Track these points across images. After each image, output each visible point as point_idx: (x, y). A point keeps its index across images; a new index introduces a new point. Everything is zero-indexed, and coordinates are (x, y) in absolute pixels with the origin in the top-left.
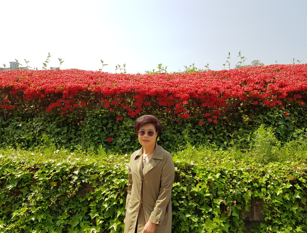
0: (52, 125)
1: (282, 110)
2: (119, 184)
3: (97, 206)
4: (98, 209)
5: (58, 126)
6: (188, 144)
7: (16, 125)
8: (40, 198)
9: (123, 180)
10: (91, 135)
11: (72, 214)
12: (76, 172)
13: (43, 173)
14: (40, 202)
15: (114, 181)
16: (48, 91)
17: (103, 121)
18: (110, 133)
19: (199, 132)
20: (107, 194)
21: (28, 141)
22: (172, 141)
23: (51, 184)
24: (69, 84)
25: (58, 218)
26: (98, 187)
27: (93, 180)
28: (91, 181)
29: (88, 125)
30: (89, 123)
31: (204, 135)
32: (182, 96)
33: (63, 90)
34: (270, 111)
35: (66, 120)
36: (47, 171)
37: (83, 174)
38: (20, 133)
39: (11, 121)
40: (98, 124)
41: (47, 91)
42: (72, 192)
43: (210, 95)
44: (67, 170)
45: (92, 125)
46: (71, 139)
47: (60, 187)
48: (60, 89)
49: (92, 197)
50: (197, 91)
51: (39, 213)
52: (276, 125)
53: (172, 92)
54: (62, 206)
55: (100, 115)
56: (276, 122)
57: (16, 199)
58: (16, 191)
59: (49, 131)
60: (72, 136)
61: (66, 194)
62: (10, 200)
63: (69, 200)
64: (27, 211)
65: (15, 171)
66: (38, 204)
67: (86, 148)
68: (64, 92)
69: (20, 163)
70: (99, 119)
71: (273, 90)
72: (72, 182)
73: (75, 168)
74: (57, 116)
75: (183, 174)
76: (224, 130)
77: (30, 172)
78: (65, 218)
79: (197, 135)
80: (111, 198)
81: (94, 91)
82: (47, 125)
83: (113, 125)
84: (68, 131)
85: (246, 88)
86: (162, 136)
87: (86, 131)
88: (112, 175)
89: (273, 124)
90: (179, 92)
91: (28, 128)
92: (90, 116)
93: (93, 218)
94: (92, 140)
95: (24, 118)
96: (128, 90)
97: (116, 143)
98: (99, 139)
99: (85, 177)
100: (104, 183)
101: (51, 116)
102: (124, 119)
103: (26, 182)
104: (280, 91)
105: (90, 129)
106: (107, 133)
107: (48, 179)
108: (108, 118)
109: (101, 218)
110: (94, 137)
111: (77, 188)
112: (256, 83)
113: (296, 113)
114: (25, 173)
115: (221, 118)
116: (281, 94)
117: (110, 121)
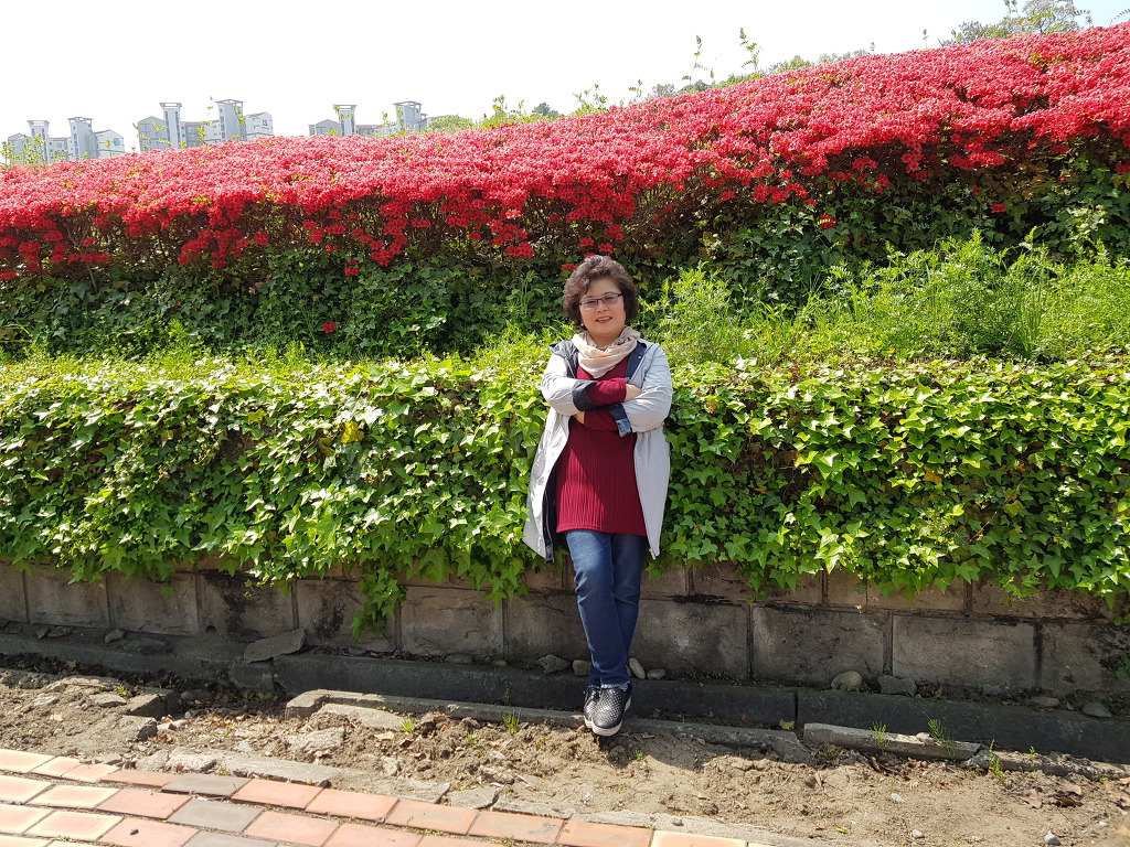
3: (261, 481)
4: (264, 490)
5: (210, 299)
7: (118, 301)
8: (138, 465)
9: (313, 422)
10: (284, 317)
11: (210, 502)
12: (215, 408)
13: (146, 411)
14: (138, 475)
15: (295, 424)
16: (176, 211)
17: (312, 280)
18: (330, 309)
20: (280, 455)
21: (143, 341)
23: (162, 434)
24: (219, 190)
25: (181, 508)
26: (263, 439)
27: (255, 424)
28: (248, 426)
29: (274, 293)
30: (275, 287)
32: (507, 196)
33: (209, 205)
34: (771, 216)
35: (225, 282)
36: (152, 408)
37: (232, 410)
38: (127, 321)
39: (106, 294)
40: (299, 289)
41: (171, 213)
42: (204, 452)
44: (198, 402)
45: (284, 293)
46: (240, 329)
47: (180, 441)
48: (202, 204)
49: (251, 464)
51: (136, 497)
52: (784, 257)
53: (480, 185)
54: (188, 484)
55: (301, 265)
56: (782, 248)
57: (94, 471)
58: (89, 454)
59: (188, 313)
60: (243, 321)
61: (192, 457)
62: (81, 473)
63: (205, 471)
64: (112, 494)
65: (87, 409)
66: (136, 480)
68: (211, 210)
70: (301, 274)
71: (783, 151)
72: (205, 430)
73: (212, 400)
74: (205, 273)
75: (446, 402)
76: (642, 281)
77: (119, 409)
78: (195, 509)
80: (290, 463)
81: (280, 201)
82: (184, 297)
83: (338, 290)
84: (232, 309)
87: (270, 307)
89: (774, 254)
90: (499, 186)
91: (143, 309)
92: (279, 268)
93: (249, 508)
94: (286, 329)
95: (138, 282)
96: (363, 191)
97: (344, 334)
98: (303, 326)
99: (236, 418)
100: (278, 430)
101: (192, 275)
102: (362, 270)
103: (113, 432)
104: (806, 154)
105: (278, 303)
106: (324, 308)
107: (154, 424)
108: (323, 272)
109: (268, 507)
110: (290, 321)
111: (217, 444)
112: (744, 133)
113: (854, 216)
114: (107, 413)
115: (632, 249)
116: (808, 162)
117: (330, 278)
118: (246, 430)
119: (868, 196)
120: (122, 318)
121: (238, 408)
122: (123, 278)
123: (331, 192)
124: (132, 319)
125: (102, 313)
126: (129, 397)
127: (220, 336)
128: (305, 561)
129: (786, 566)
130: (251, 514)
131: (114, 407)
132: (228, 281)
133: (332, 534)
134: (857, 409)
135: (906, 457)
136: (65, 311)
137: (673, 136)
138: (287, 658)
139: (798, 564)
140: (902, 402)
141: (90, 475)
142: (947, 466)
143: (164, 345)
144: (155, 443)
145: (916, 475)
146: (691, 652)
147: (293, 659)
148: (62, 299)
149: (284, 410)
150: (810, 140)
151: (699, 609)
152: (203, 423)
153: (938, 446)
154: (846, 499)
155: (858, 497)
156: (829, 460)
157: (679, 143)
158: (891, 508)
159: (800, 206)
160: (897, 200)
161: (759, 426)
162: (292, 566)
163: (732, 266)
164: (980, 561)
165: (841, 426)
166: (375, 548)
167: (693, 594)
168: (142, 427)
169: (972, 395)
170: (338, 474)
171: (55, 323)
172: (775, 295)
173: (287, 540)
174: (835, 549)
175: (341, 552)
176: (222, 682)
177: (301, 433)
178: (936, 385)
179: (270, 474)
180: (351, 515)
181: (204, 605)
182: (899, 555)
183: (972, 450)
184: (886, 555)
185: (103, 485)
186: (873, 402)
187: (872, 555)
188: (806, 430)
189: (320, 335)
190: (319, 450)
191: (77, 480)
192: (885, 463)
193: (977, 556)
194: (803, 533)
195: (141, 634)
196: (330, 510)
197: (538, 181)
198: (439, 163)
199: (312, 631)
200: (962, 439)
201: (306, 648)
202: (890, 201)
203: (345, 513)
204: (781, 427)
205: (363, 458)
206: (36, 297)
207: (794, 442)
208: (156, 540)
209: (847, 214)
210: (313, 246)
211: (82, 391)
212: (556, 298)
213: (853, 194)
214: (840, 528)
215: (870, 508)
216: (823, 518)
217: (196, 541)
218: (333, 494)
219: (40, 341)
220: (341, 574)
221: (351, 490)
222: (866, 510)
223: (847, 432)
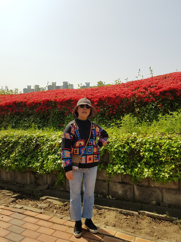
0: (38, 119)
4: (42, 155)
7: (24, 119)
8: (20, 149)
10: (53, 123)
11: (32, 157)
12: (35, 139)
13: (23, 139)
14: (20, 151)
24: (43, 99)
26: (43, 146)
27: (42, 142)
29: (51, 118)
32: (95, 100)
41: (35, 103)
42: (32, 147)
44: (32, 138)
46: (45, 125)
47: (28, 145)
48: (40, 101)
49: (40, 150)
51: (19, 156)
52: (150, 113)
55: (57, 113)
56: (150, 111)
58: (13, 147)
59: (36, 122)
62: (10, 151)
70: (57, 115)
72: (32, 143)
78: (29, 159)
83: (63, 118)
87: (50, 121)
91: (28, 121)
92: (53, 113)
93: (38, 159)
94: (53, 125)
95: (28, 116)
97: (63, 126)
98: (56, 124)
99: (39, 141)
101: (38, 114)
102: (68, 114)
104: (155, 92)
105: (52, 120)
106: (60, 121)
107: (24, 142)
108: (61, 114)
109: (42, 159)
111: (34, 146)
112: (144, 88)
113: (166, 105)
114: (16, 139)
115: (120, 111)
116: (156, 94)
117: (62, 115)
118: (40, 144)
119: (169, 101)
120: (25, 122)
121: (39, 139)
122: (26, 115)
123: (63, 99)
124: (26, 123)
125: (21, 122)
126: (21, 137)
127: (41, 126)
128: (47, 170)
129: (138, 176)
130: (39, 160)
131: (18, 138)
132: (44, 116)
133: (51, 164)
134: (154, 144)
135: (163, 154)
136: (15, 121)
137: (129, 89)
138: (44, 190)
139: (141, 176)
140: (163, 142)
141: (12, 151)
142: (171, 156)
143: (31, 127)
144: (24, 146)
145: (165, 158)
146: (122, 194)
147: (45, 190)
148: (15, 118)
149: (47, 140)
150: (157, 89)
151: (123, 185)
152: (32, 142)
153: (170, 152)
154: (150, 162)
155: (153, 162)
156: (147, 154)
157: (130, 90)
158: (160, 165)
159: (154, 103)
160: (176, 102)
161: (133, 146)
162: (45, 171)
163: (140, 114)
164: (179, 177)
165: (150, 147)
166: (59, 168)
167: (122, 182)
168: (22, 142)
169: (178, 141)
170: (55, 153)
171: (13, 123)
172: (148, 120)
173: (45, 165)
174: (147, 173)
175: (53, 168)
176: (32, 194)
177: (49, 144)
178: (172, 139)
179: (43, 152)
180: (56, 161)
181: (31, 178)
182: (161, 175)
183: (176, 153)
184: (158, 175)
185: (14, 153)
186: (157, 142)
187: (155, 174)
188: (143, 147)
189: (59, 126)
190: (52, 148)
191: (10, 152)
192: (159, 155)
193: (178, 176)
194: (142, 169)
195: (19, 183)
196: (52, 160)
197: (101, 97)
198: (83, 94)
199: (50, 185)
200: (175, 151)
201: (48, 188)
202: (174, 102)
203: (55, 160)
204: (138, 147)
205: (59, 150)
206: (11, 118)
207: (141, 150)
208: (21, 164)
209: (164, 104)
210: (59, 109)
211: (13, 135)
212: (104, 120)
213: (166, 100)
214: (149, 168)
215: (156, 165)
216: (146, 166)
217: (29, 165)
218: (53, 156)
219: (10, 126)
220: (55, 173)
221: (56, 156)
222: (155, 165)
223: (151, 148)
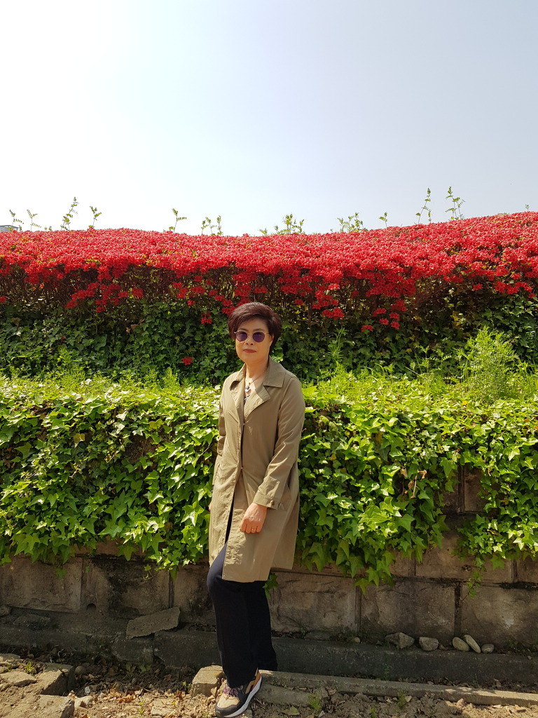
0: (79, 332)
1: (532, 300)
2: (203, 438)
3: (159, 479)
4: (162, 486)
5: (89, 336)
6: (339, 367)
7: (11, 333)
8: (53, 462)
9: (209, 431)
10: (152, 351)
11: (112, 495)
12: (122, 416)
13: (61, 416)
14: (53, 472)
15: (193, 432)
16: (71, 267)
17: (175, 325)
18: (187, 348)
19: (363, 346)
20: (178, 457)
21: (33, 364)
22: (309, 364)
23: (75, 437)
24: (109, 254)
25: (88, 501)
26: (161, 444)
27: (154, 431)
28: (149, 432)
29: (147, 333)
30: (147, 328)
31: (373, 352)
32: (329, 275)
33: (99, 265)
34: (507, 303)
35: (105, 323)
36: (67, 414)
37: (135, 419)
38: (19, 349)
40: (165, 331)
41: (68, 268)
42: (113, 452)
43: (386, 271)
44: (105, 411)
45: (155, 333)
46: (115, 359)
47: (91, 443)
48: (93, 264)
49: (150, 464)
50: (358, 265)
51: (52, 490)
52: (520, 330)
53: (309, 266)
54: (94, 479)
55: (169, 312)
56: (519, 325)
57: (9, 466)
58: (6, 452)
59: (73, 345)
60: (116, 353)
61: (102, 456)
63: (109, 469)
64: (28, 487)
66: (50, 475)
67: (141, 375)
68: (101, 268)
69: (17, 400)
70: (167, 320)
71: (514, 260)
72: (113, 434)
73: (119, 409)
74: (88, 315)
75: (323, 419)
76: (415, 342)
77: (36, 415)
78: (101, 501)
79: (359, 351)
80: (187, 465)
81: (158, 265)
82: (69, 332)
83: (194, 333)
84: (108, 344)
85: (458, 257)
86: (288, 353)
87: (142, 343)
88: (189, 422)
89: (514, 328)
90: (322, 267)
91: (32, 340)
94: (154, 360)
95: (27, 319)
96: (222, 264)
97: (199, 366)
98: (167, 359)
99: (139, 425)
100: (174, 436)
101: (76, 316)
102: (215, 320)
103: (29, 434)
104: (528, 263)
106: (183, 347)
108: (184, 319)
109: (168, 501)
110: (158, 354)
111: (124, 446)
114: (26, 417)
116: (529, 269)
117: (189, 325)
118: (147, 436)
120: (15, 346)
121: (140, 417)
122: (15, 316)
123: (198, 262)
124: (23, 347)
126: (44, 405)
131: (32, 412)
138: (167, 634)
146: (516, 629)
149: (180, 420)
151: (522, 593)
152: (111, 428)
157: (439, 250)
159: (527, 298)
167: (516, 581)
168: (58, 430)
177: (198, 440)
179: (170, 472)
181: (88, 586)
185: (20, 478)
189: (180, 366)
195: (26, 610)
197: (350, 266)
199: (187, 609)
201: (181, 625)
210: (178, 300)
217: (99, 528)
